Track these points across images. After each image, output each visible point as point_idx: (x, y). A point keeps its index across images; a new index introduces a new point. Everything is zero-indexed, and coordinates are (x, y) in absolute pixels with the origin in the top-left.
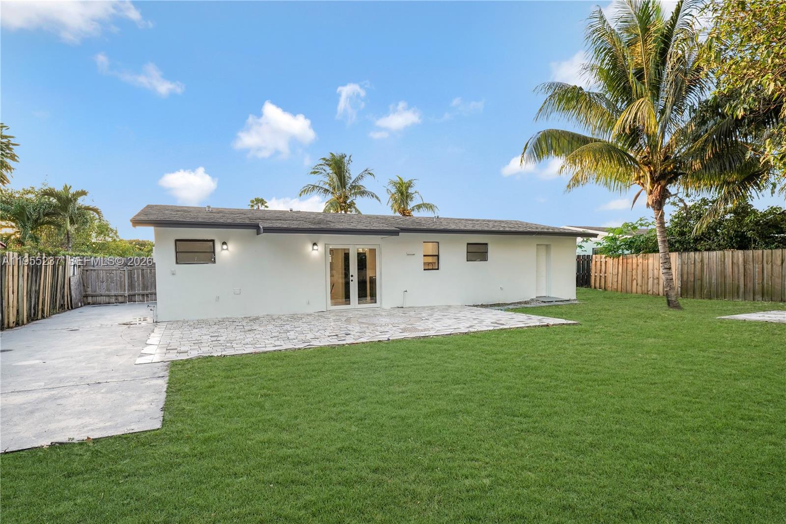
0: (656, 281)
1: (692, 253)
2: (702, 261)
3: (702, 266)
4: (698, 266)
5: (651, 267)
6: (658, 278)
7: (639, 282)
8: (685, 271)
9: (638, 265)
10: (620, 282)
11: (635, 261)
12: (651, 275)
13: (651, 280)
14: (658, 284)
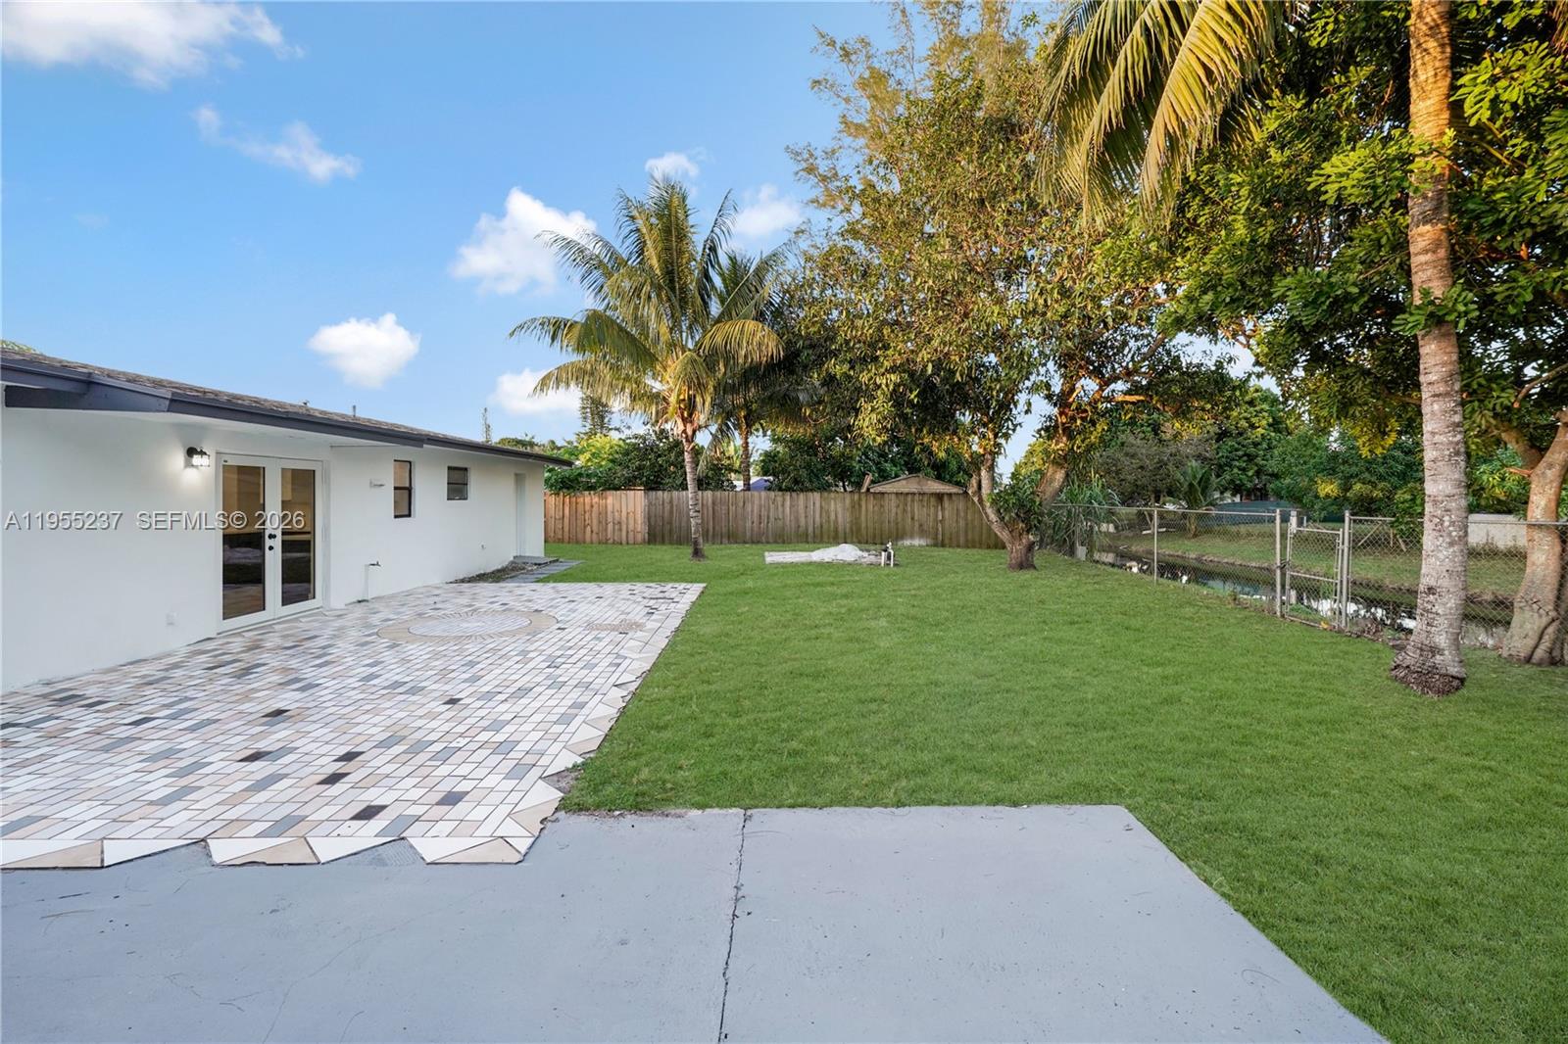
0: (617, 527)
1: (660, 493)
2: (671, 502)
3: (672, 507)
4: (667, 507)
5: (610, 508)
6: (619, 523)
7: (595, 529)
8: (653, 515)
9: (592, 506)
10: (566, 529)
11: (587, 500)
12: (610, 519)
13: (610, 526)
14: (620, 530)
